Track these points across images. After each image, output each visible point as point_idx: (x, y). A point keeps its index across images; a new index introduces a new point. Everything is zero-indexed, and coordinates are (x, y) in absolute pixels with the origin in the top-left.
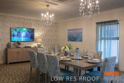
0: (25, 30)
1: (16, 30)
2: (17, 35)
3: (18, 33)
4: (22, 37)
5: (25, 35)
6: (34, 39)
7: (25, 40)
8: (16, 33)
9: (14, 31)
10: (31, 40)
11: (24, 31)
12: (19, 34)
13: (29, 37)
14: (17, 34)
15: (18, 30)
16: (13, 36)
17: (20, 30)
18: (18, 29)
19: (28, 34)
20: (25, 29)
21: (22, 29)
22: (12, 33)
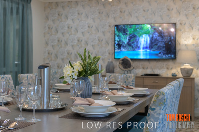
0: (148, 30)
1: (125, 32)
2: (129, 44)
3: (131, 37)
4: (142, 47)
5: (149, 41)
6: (175, 53)
7: (148, 57)
8: (125, 39)
9: (121, 34)
10: (167, 56)
11: (145, 33)
12: (132, 41)
13: (159, 48)
14: (127, 40)
15: (130, 31)
16: (120, 46)
17: (136, 30)
18: (131, 28)
19: (156, 40)
20: (149, 26)
21: (142, 28)
22: (117, 38)
